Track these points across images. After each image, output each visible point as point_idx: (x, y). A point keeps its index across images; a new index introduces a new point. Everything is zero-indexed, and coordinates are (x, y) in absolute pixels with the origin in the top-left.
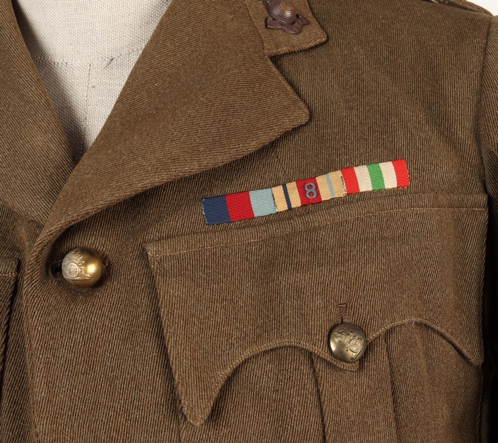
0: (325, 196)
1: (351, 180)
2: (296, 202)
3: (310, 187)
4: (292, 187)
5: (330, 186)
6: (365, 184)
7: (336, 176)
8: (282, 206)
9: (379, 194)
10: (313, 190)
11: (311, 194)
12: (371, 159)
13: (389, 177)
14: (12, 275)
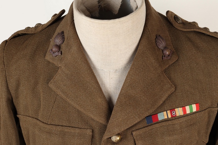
0: (178, 115)
2: (170, 116)
3: (174, 112)
5: (179, 112)
6: (188, 112)
7: (181, 109)
8: (166, 117)
10: (174, 113)
11: (174, 114)
13: (194, 108)
14: (91, 134)
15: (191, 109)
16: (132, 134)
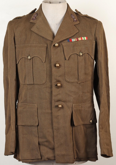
1: (82, 38)
2: (76, 40)
3: (78, 39)
4: (76, 39)
5: (80, 39)
6: (83, 39)
9: (84, 40)
12: (84, 37)
13: (85, 38)
14: (47, 46)
15: (84, 38)
16: (62, 44)
